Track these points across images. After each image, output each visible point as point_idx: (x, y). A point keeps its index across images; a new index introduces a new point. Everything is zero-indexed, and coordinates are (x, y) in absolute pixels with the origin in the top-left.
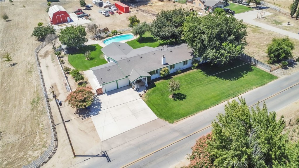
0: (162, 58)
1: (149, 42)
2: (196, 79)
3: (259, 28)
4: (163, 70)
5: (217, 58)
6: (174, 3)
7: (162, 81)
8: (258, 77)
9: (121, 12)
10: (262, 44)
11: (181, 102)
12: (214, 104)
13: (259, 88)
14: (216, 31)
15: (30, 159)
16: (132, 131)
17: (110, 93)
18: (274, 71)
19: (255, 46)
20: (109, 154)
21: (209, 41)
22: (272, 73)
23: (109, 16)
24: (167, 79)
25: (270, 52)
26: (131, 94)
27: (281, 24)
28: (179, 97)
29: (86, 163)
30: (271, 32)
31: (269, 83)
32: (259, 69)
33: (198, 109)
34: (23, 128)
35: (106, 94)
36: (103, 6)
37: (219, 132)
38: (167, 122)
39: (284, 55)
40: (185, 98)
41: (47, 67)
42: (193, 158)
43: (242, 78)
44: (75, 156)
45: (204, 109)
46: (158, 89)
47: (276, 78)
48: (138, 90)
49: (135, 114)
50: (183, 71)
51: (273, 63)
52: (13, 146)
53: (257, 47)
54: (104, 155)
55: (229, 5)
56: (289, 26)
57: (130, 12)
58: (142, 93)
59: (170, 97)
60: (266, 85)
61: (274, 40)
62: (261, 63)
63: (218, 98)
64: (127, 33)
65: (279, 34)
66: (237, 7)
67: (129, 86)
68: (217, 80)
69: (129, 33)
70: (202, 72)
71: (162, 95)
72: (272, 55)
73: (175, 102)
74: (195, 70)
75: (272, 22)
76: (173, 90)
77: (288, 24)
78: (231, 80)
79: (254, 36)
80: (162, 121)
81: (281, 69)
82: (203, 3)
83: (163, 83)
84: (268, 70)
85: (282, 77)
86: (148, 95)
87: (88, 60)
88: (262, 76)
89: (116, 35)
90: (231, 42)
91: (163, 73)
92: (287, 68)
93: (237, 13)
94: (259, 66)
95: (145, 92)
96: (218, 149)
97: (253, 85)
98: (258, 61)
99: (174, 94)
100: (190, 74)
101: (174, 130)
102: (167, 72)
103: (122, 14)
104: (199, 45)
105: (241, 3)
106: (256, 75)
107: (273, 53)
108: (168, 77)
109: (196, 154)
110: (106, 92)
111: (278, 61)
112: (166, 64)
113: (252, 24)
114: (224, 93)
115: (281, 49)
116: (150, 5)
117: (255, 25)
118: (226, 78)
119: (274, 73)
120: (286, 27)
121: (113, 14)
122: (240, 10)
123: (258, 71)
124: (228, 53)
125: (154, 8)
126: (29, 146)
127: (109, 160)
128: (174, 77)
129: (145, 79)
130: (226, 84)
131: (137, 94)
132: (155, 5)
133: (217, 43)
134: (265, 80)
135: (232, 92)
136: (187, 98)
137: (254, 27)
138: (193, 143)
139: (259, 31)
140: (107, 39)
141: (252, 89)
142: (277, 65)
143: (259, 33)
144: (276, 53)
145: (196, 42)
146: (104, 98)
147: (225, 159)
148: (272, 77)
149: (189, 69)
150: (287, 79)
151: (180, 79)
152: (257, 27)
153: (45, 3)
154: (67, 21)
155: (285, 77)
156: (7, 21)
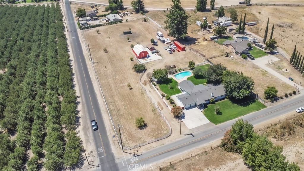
0: (212, 94)
1: (201, 79)
2: (227, 105)
3: (267, 73)
4: (212, 99)
5: (237, 96)
6: (215, 44)
7: (211, 104)
8: (257, 106)
9: (180, 50)
10: (265, 85)
11: (220, 116)
12: (234, 118)
13: (256, 112)
14: (238, 85)
15: (164, 134)
16: (200, 127)
17: (187, 109)
18: (266, 103)
19: (261, 86)
20: (193, 134)
21: (234, 89)
22: (265, 104)
23: (172, 53)
24: (213, 104)
25: (266, 93)
26: (196, 110)
27: (282, 70)
28: (219, 113)
29: (185, 137)
30: (273, 76)
31: (262, 110)
32: (259, 102)
33: (228, 119)
34: (154, 122)
35: (185, 110)
36: (166, 43)
37: (233, 128)
38: (214, 124)
39: (272, 96)
40: (222, 114)
41: (150, 91)
42: (225, 136)
43: (249, 106)
44: (181, 134)
45: (230, 120)
46: (209, 109)
47: (266, 107)
48: (200, 108)
49: (200, 120)
50: (221, 100)
51: (267, 98)
52: (155, 129)
53: (262, 87)
54: (191, 135)
55: (252, 49)
56: (286, 71)
57: (185, 50)
58: (202, 110)
59: (215, 113)
60: (260, 110)
61: (268, 87)
62: (260, 99)
63: (237, 115)
64: (187, 70)
65: (278, 78)
66: (258, 51)
67: (196, 106)
68: (237, 106)
69: (188, 70)
70: (230, 101)
71: (211, 112)
72: (266, 95)
73: (217, 116)
74: (227, 99)
75: (277, 67)
76: (217, 110)
77: (286, 70)
78: (244, 106)
79: (262, 79)
80: (212, 124)
81: (270, 102)
82: (235, 49)
83: (211, 106)
84: (263, 103)
85: (269, 107)
86: (205, 111)
87: (170, 89)
88: (259, 105)
89: (181, 71)
90: (245, 89)
91: (212, 101)
92: (273, 102)
93: (256, 58)
94: (259, 100)
96: (233, 133)
97: (254, 110)
98: (259, 98)
99: (217, 112)
100: (224, 102)
101: (217, 128)
102: (213, 100)
103: (180, 51)
104: (229, 90)
105: (261, 47)
106: (257, 104)
107: (267, 94)
108: (214, 103)
109: (226, 136)
110: (185, 109)
111: (269, 98)
112: (213, 97)
113: (263, 69)
114: (239, 113)
115: (271, 93)
116: (198, 45)
117: (265, 70)
118: (242, 105)
119: (266, 104)
120: (284, 72)
121: (174, 51)
122: (259, 55)
123: (258, 103)
124: (243, 94)
125: (201, 47)
126: (161, 129)
127: (194, 136)
128: (216, 103)
129: (203, 104)
130: (242, 108)
131: (200, 111)
132: (201, 44)
133: (238, 90)
134: (260, 108)
135: (243, 113)
136: (223, 114)
137: (264, 71)
138: (225, 132)
139: (266, 75)
140: (176, 74)
141: (253, 112)
142: (269, 100)
143: (266, 76)
144: (268, 95)
145: (228, 88)
147: (235, 136)
148: (264, 106)
149: (224, 99)
150: (271, 108)
151: (219, 104)
152: (266, 71)
153: (122, 35)
154: (147, 57)
155: (270, 107)
156: (106, 52)
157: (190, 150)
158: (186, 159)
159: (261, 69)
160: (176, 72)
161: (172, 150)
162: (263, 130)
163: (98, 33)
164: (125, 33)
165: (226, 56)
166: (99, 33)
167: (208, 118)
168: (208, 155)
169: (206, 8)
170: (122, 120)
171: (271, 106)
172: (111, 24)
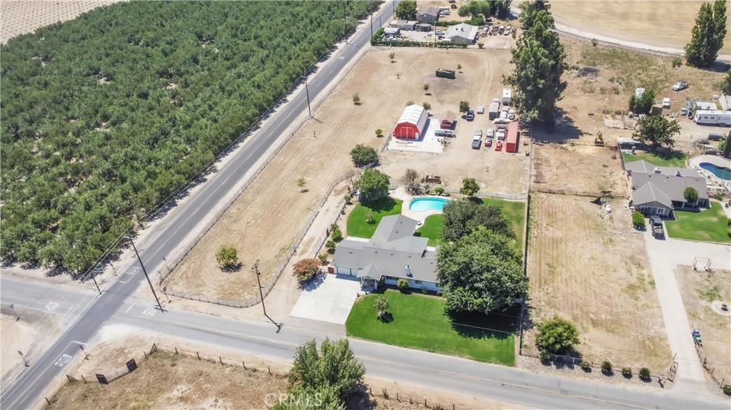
0: (406, 267)
3: (649, 288)
4: (402, 280)
6: (611, 160)
7: (398, 291)
8: (493, 350)
11: (380, 323)
13: (471, 360)
15: (242, 299)
16: (314, 322)
17: (340, 276)
18: (524, 357)
20: (283, 327)
22: (517, 357)
23: (477, 149)
24: (402, 293)
27: (712, 300)
28: (386, 318)
29: (266, 324)
30: (655, 305)
31: (492, 364)
32: (513, 343)
35: (335, 276)
36: (496, 120)
38: (345, 333)
40: (388, 322)
43: (475, 340)
44: (265, 314)
45: (387, 343)
46: (380, 297)
47: (512, 365)
48: (364, 286)
49: (334, 309)
50: (430, 293)
52: (241, 282)
54: (279, 327)
55: (702, 210)
56: (723, 313)
57: (517, 152)
58: (363, 293)
59: (380, 313)
60: (484, 364)
63: (416, 342)
65: (661, 316)
68: (446, 324)
73: (376, 320)
75: (707, 287)
77: (723, 309)
78: (460, 333)
79: (609, 297)
80: (343, 329)
82: (632, 189)
84: (519, 350)
85: (520, 369)
86: (366, 298)
87: (368, 222)
88: (502, 352)
89: (439, 195)
92: (548, 365)
93: (677, 237)
95: (366, 294)
97: (471, 354)
99: (386, 313)
100: (432, 301)
103: (499, 150)
106: (498, 346)
108: (406, 290)
110: (338, 274)
112: (410, 276)
113: (654, 273)
114: (428, 341)
116: (564, 149)
117: (656, 278)
119: (520, 359)
120: (708, 309)
121: (488, 145)
125: (565, 158)
127: (278, 332)
128: (414, 294)
131: (358, 291)
134: (493, 358)
136: (391, 323)
137: (647, 281)
139: (640, 292)
140: (422, 196)
141: (462, 357)
142: (540, 353)
143: (632, 295)
146: (331, 279)
148: (509, 361)
150: (520, 375)
152: (652, 283)
153: (431, 76)
154: (414, 138)
155: (525, 370)
156: (356, 104)
157: (238, 351)
158: (209, 361)
159: (645, 272)
160: (427, 193)
161: (213, 333)
162: (421, 405)
163: (392, 60)
164: (439, 74)
165: (595, 202)
166: (394, 60)
167: (352, 315)
168: (251, 378)
169: (717, 58)
170: (219, 240)
171: (528, 368)
172: (440, 48)
